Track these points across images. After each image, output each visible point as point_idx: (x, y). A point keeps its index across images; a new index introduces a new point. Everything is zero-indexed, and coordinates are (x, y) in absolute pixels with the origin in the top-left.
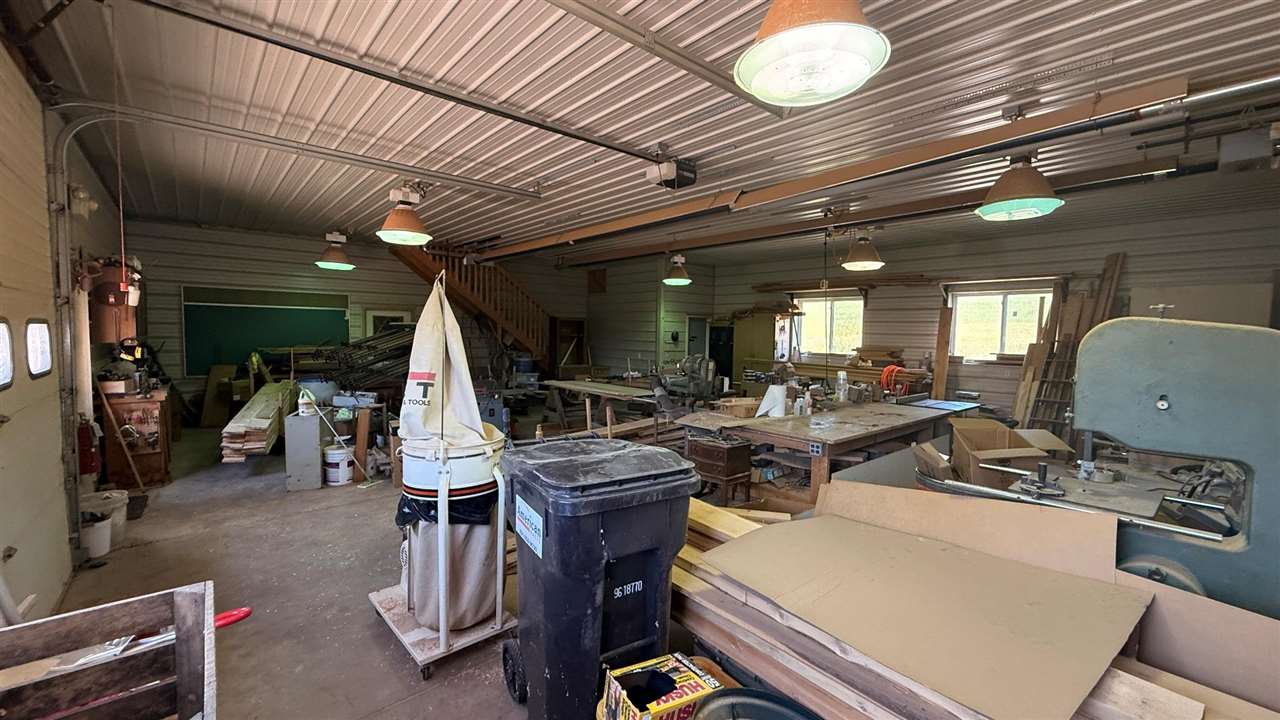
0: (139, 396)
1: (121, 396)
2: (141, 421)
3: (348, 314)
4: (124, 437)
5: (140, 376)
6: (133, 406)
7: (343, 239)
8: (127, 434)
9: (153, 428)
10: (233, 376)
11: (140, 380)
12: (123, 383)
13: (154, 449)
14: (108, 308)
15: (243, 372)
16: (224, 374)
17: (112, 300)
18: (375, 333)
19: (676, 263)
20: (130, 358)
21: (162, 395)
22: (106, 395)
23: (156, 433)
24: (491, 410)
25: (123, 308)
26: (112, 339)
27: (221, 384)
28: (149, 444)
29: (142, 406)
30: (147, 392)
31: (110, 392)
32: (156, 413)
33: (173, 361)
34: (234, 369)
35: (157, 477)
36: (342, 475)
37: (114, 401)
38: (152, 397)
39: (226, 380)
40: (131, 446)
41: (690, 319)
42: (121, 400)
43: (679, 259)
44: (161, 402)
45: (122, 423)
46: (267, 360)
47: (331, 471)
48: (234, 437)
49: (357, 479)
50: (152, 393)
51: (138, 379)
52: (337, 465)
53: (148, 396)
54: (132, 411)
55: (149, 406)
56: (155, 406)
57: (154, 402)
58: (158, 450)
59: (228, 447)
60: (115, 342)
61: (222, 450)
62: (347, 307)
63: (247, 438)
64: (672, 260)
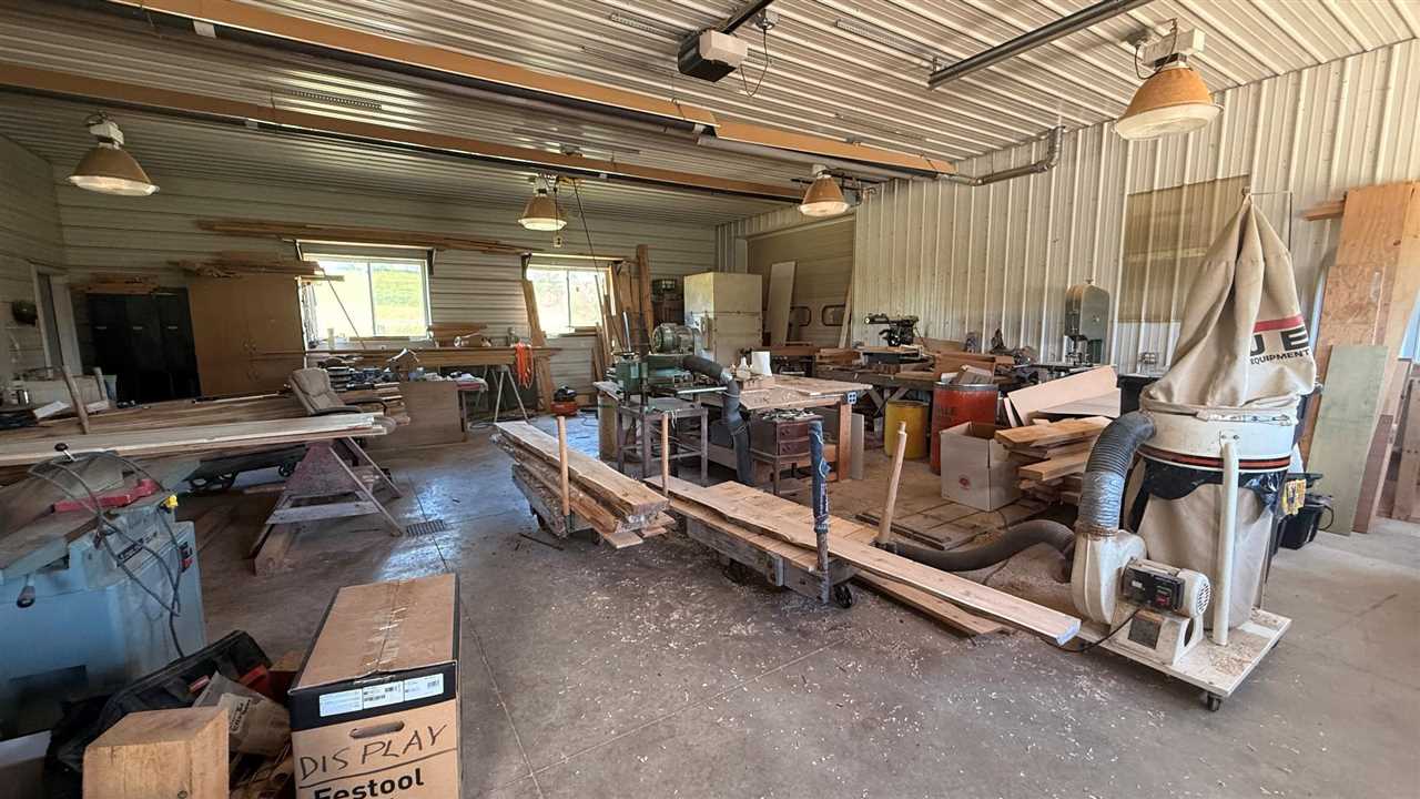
19: (111, 140)
41: (38, 274)
43: (116, 134)
64: (97, 130)
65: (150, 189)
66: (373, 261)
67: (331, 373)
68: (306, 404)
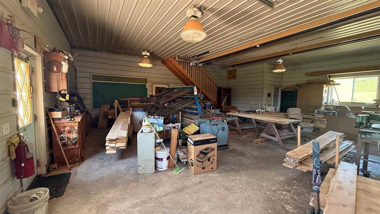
0: (69, 119)
1: (60, 119)
2: (69, 132)
3: (147, 85)
4: (60, 141)
5: (70, 109)
6: (66, 124)
7: (148, 54)
8: (62, 139)
9: (74, 135)
10: (108, 108)
11: (70, 111)
12: (61, 112)
13: (75, 146)
14: (53, 74)
15: (112, 107)
16: (106, 108)
17: (55, 69)
18: (156, 94)
19: (279, 62)
20: (63, 100)
21: (78, 119)
22: (53, 119)
23: (76, 138)
24: (223, 128)
25: (60, 74)
26: (55, 89)
27: (104, 112)
28: (73, 144)
29: (70, 124)
30: (72, 117)
31: (54, 117)
32: (76, 128)
33: (88, 103)
34: (109, 106)
35: (77, 159)
36: (164, 165)
37: (56, 122)
38: (74, 120)
39: (106, 110)
40: (64, 145)
41: (275, 88)
42: (60, 122)
43: (281, 61)
44: (79, 122)
45: (60, 133)
46: (120, 103)
47: (159, 162)
48: (111, 141)
49: (171, 167)
50: (74, 118)
51: (68, 110)
52: (162, 159)
53: (72, 119)
54: (65, 127)
55: (73, 124)
56: (76, 124)
57: (76, 122)
58: (77, 147)
59: (108, 146)
60: (57, 91)
61: (106, 147)
62: (147, 83)
63: (117, 141)
64: (277, 61)
65: (284, 70)
66: (355, 78)
67: (317, 111)
68: (289, 116)
